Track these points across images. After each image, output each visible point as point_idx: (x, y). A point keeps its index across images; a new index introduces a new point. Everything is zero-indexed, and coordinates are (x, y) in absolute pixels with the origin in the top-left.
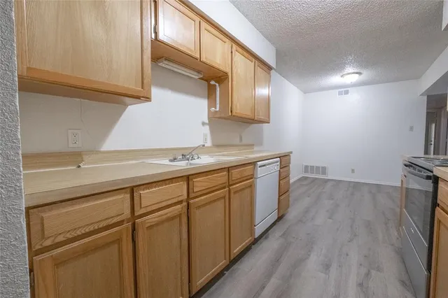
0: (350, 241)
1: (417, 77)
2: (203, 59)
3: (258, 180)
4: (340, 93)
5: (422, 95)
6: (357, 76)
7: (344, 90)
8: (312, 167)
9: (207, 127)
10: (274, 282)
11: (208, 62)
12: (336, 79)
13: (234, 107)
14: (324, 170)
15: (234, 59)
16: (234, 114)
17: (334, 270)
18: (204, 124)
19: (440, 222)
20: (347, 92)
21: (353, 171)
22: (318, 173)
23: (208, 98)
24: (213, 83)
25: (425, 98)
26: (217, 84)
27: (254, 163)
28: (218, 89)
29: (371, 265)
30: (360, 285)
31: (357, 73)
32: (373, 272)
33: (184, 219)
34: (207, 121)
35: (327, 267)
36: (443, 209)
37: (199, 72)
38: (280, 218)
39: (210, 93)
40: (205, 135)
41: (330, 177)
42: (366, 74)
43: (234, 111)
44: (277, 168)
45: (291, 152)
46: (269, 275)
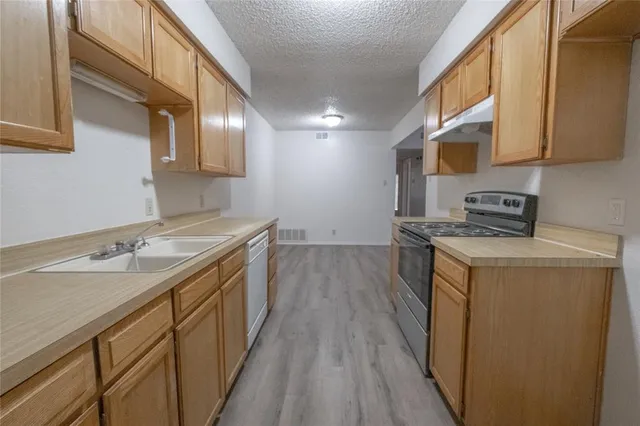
0: (352, 319)
1: (389, 129)
2: (158, 76)
3: (250, 267)
4: (319, 137)
5: (393, 148)
6: (339, 119)
7: (322, 133)
8: (288, 231)
9: (151, 188)
10: (289, 398)
11: (165, 82)
12: (316, 120)
13: (203, 157)
14: (302, 234)
15: (201, 80)
16: (203, 167)
17: (346, 359)
18: (145, 182)
19: (437, 286)
20: (325, 136)
21: (334, 232)
22: (295, 238)
23: (151, 138)
24: (163, 113)
25: (395, 151)
26: (170, 116)
27: (244, 245)
28: (172, 125)
29: (376, 339)
30: (373, 365)
31: (339, 116)
32: (380, 346)
33: (172, 362)
34: (150, 176)
35: (339, 358)
36: (439, 275)
37: (140, 92)
38: (269, 311)
39: (156, 130)
40: (149, 201)
41: (310, 243)
42: (348, 119)
43: (204, 164)
44: (266, 245)
45: (277, 219)
46: (280, 394)
